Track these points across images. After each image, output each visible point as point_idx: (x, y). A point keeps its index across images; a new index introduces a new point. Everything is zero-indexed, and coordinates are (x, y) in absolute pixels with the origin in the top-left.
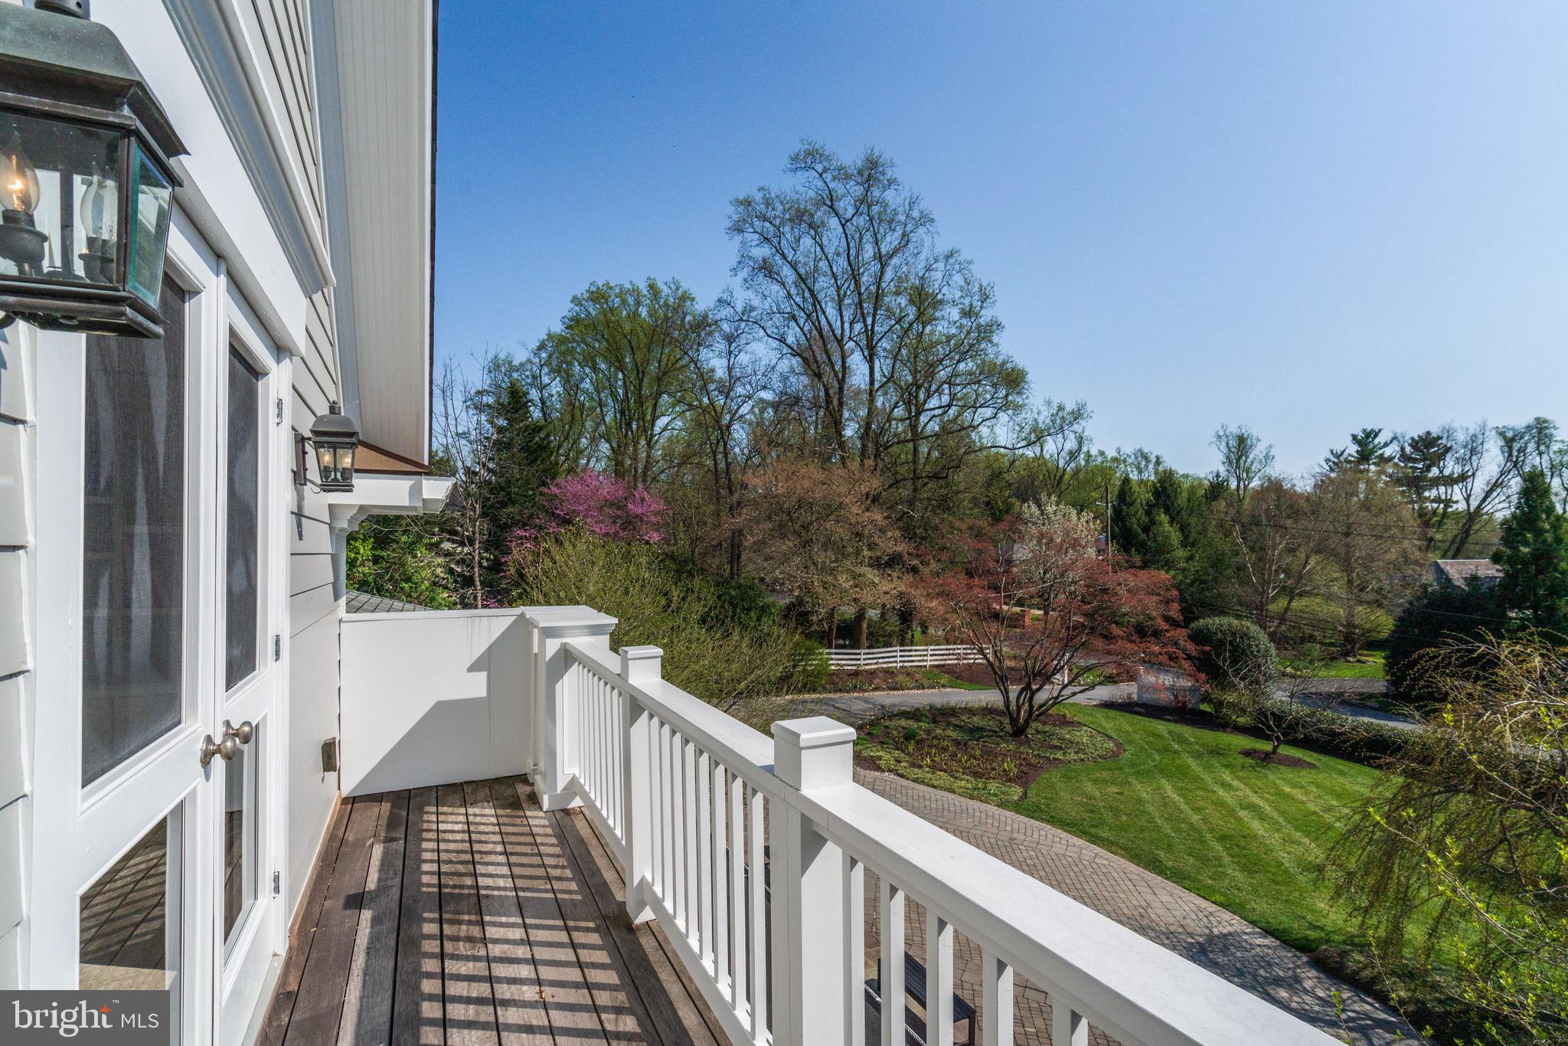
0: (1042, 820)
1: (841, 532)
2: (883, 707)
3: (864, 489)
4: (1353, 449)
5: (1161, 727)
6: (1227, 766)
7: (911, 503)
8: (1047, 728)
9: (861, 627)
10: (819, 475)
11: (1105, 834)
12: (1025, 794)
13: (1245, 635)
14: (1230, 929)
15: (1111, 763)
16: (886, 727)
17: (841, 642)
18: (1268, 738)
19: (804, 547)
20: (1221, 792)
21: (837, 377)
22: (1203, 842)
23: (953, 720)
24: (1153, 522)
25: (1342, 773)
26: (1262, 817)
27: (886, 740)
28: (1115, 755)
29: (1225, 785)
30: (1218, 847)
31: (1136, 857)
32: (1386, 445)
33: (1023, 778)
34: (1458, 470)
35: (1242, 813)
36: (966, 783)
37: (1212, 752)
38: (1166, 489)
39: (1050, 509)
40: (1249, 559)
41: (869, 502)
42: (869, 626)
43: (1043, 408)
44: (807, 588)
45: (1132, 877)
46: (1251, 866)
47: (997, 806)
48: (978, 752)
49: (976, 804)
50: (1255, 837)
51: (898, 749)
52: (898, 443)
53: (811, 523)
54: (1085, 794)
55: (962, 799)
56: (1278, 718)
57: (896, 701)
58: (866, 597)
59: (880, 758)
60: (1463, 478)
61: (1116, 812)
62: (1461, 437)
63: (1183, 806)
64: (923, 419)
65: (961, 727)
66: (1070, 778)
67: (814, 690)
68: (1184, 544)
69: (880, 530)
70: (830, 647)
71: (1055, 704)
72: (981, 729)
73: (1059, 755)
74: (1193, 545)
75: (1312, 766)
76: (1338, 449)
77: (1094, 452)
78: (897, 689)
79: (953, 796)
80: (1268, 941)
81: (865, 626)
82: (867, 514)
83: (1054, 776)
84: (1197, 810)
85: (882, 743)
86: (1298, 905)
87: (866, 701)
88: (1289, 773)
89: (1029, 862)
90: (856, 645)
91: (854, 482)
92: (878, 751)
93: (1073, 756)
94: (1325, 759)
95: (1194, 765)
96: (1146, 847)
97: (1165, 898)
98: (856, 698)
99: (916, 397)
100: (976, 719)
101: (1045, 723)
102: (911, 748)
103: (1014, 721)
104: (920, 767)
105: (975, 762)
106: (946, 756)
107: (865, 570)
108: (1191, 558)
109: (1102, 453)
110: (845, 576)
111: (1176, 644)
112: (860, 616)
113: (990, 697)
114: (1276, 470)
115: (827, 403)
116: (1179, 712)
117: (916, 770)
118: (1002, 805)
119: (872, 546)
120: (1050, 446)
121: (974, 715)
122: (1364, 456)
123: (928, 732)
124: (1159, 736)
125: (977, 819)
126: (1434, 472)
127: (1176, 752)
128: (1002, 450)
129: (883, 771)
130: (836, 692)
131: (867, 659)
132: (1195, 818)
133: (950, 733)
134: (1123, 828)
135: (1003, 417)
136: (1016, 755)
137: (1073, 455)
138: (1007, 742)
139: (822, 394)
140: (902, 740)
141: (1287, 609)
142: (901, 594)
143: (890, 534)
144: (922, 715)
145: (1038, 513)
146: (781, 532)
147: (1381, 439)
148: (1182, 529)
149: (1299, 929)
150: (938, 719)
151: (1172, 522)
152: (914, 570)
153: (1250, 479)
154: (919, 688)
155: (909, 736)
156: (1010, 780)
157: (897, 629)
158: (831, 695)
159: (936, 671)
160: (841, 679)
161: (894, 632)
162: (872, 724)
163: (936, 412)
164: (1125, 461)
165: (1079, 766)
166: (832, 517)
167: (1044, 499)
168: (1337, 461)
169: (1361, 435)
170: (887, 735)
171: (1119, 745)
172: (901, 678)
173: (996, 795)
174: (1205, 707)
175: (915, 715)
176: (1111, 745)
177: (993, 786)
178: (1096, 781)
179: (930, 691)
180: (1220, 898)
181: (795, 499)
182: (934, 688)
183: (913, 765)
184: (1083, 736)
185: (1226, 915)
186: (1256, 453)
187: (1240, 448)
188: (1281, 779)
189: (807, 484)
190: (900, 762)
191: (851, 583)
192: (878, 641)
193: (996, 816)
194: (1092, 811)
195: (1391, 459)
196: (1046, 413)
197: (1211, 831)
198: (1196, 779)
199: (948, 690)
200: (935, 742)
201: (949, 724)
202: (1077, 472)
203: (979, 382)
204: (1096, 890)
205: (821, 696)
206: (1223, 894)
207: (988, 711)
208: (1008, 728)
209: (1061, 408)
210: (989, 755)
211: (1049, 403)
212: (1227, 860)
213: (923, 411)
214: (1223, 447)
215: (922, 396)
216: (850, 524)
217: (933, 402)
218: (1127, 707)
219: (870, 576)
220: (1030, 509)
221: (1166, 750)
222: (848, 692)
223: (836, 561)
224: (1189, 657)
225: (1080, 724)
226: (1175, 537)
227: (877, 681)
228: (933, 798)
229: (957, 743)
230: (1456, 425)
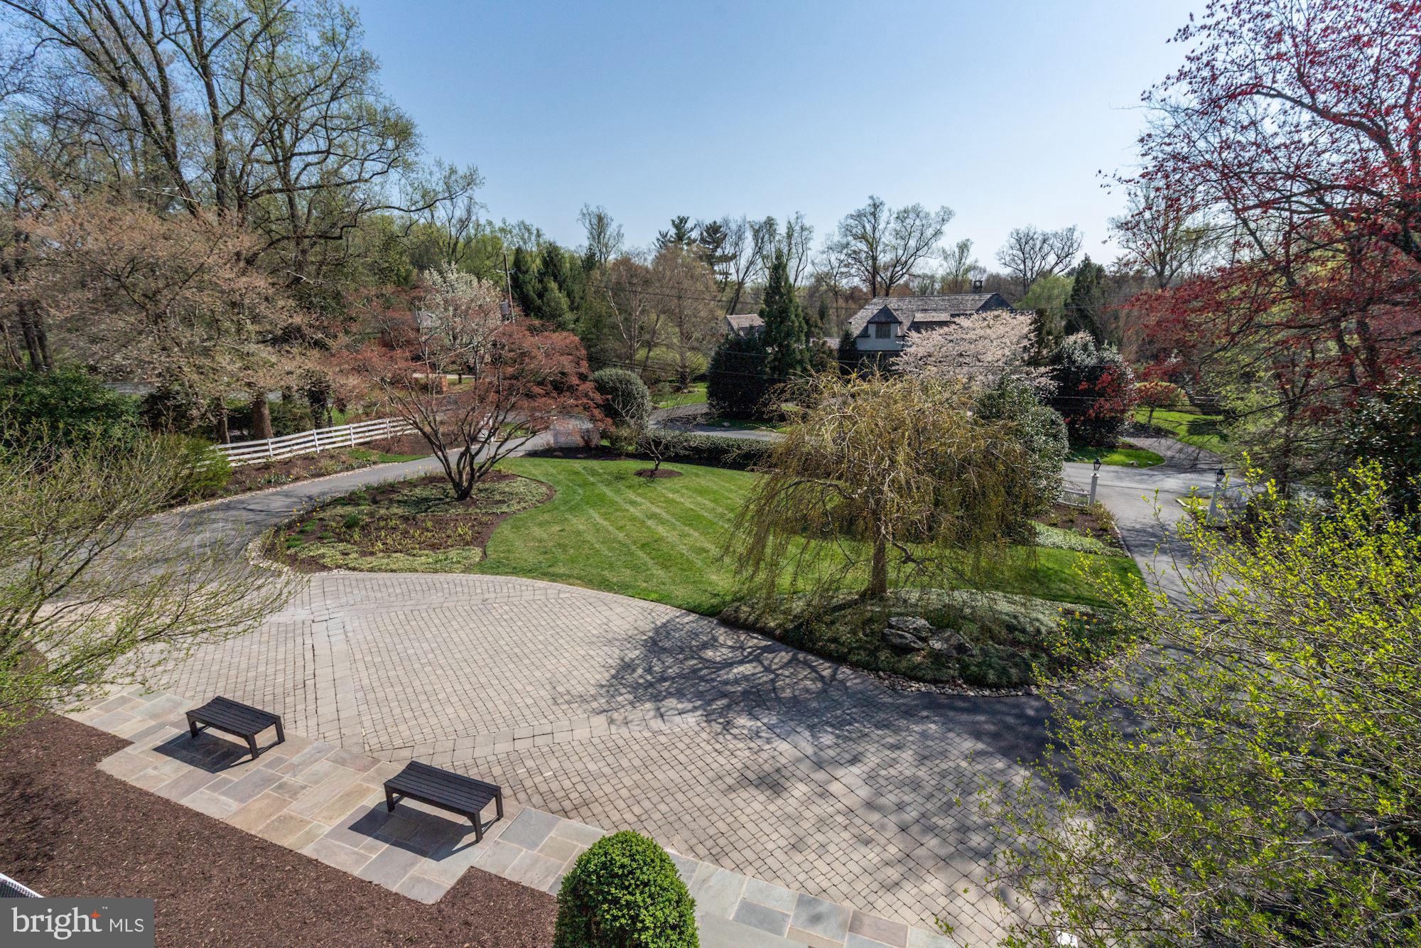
0: (506, 574)
1: (208, 302)
2: (310, 498)
3: (232, 245)
4: (673, 231)
5: (577, 465)
6: (629, 487)
7: (300, 266)
8: (487, 486)
9: (261, 415)
10: (156, 226)
11: (561, 570)
12: (485, 553)
13: (628, 382)
14: (667, 618)
15: (548, 505)
16: (321, 519)
17: (237, 433)
18: (652, 459)
19: (156, 323)
20: (632, 510)
21: (154, 89)
22: (632, 554)
23: (395, 496)
24: (545, 289)
25: (697, 475)
26: (662, 522)
27: (325, 534)
28: (550, 497)
29: (633, 503)
30: (640, 553)
31: (589, 583)
32: (692, 230)
33: (479, 539)
34: (732, 251)
35: (650, 523)
36: (426, 557)
37: (616, 478)
38: (552, 258)
39: (452, 277)
40: (619, 319)
41: (242, 264)
42: (272, 411)
43: (435, 169)
44: (173, 374)
45: (591, 600)
46: (666, 562)
47: (463, 572)
48: (429, 524)
49: (441, 577)
50: (662, 539)
51: (342, 541)
52: (269, 192)
53: (158, 291)
54: (534, 539)
55: (426, 576)
56: (657, 443)
57: (326, 488)
58: (263, 379)
59: (323, 556)
60: (734, 257)
61: (563, 547)
62: (734, 227)
63: (610, 528)
64: (296, 164)
65: (405, 502)
66: (518, 528)
67: (213, 495)
68: (572, 309)
69: (267, 299)
70: (224, 442)
71: (493, 463)
72: (426, 500)
73: (504, 508)
74: (577, 309)
75: (680, 474)
76: (664, 230)
77: (482, 221)
78: (323, 475)
79: (416, 575)
80: (693, 617)
81: (267, 412)
82: (244, 279)
83: (505, 530)
84: (620, 528)
85: (321, 538)
86: (701, 582)
87: (287, 495)
88: (668, 483)
89: (506, 617)
90: (259, 434)
91: (212, 237)
92: (318, 549)
93: (516, 507)
94: (685, 466)
95: (607, 491)
96: (595, 572)
97: (619, 610)
98: (273, 494)
99: (281, 137)
100: (418, 491)
101: (484, 482)
102: (356, 537)
103: (457, 485)
104: (372, 554)
105: (429, 534)
106: (397, 536)
107: (253, 347)
108: (577, 320)
109: (490, 223)
110: (228, 358)
111: (586, 395)
112: (259, 403)
113: (429, 465)
114: (626, 246)
115: (145, 124)
116: (586, 450)
117: (369, 559)
118: (467, 570)
119: (255, 319)
120: (441, 213)
121: (415, 486)
122: (680, 237)
123: (371, 515)
124: (576, 473)
125: (446, 591)
126: (719, 252)
127: (593, 484)
128: (396, 212)
129: (330, 569)
130: (244, 491)
131: (275, 449)
132: (621, 536)
133: (396, 510)
134: (573, 561)
135: (394, 175)
136: (466, 518)
137: (464, 223)
138: (455, 507)
139: (133, 111)
140: (344, 529)
141: (647, 357)
142: (308, 374)
143: (281, 303)
144: (360, 498)
145: (440, 280)
146: (109, 301)
147: (689, 225)
148: (569, 295)
149: (707, 601)
150: (378, 498)
151: (560, 289)
152: (318, 344)
153: (608, 253)
154: (347, 469)
155: (351, 524)
156: (467, 544)
157: (308, 410)
158: (239, 497)
159: (362, 449)
160: (248, 476)
161: (306, 414)
162: (302, 520)
163: (311, 159)
164: (511, 232)
165: (523, 515)
166: (192, 283)
167: (445, 266)
168: (663, 240)
169: (677, 221)
170: (325, 528)
171: (550, 488)
172: (325, 463)
173: (459, 562)
174: (605, 443)
175: (351, 499)
176: (544, 489)
177: (453, 554)
178: (540, 525)
179: (361, 470)
180: (654, 596)
181: (122, 256)
182: (365, 466)
183: (363, 554)
184: (518, 486)
185: (661, 608)
186: (611, 230)
187: (599, 225)
188: (664, 488)
189: (139, 238)
190: (347, 554)
191: (239, 365)
192: (286, 426)
193: (464, 583)
194: (546, 553)
195: (695, 241)
196: (438, 175)
197: (635, 543)
198: (613, 503)
199: (381, 466)
200: (382, 524)
201: (391, 501)
202: (468, 241)
203: (357, 129)
204: (567, 622)
205: (226, 501)
206: (656, 592)
207: (429, 480)
208: (452, 492)
209: (453, 171)
210: (441, 524)
211: (439, 164)
212: (650, 563)
213: (293, 155)
214: (587, 224)
215: (287, 136)
216: (223, 292)
217: (305, 146)
218: (547, 453)
219: (264, 355)
220: (431, 276)
221: (584, 484)
222: (260, 489)
223: (210, 339)
224: (598, 406)
225: (514, 476)
226: (564, 302)
227: (294, 471)
228: (395, 583)
229: (405, 519)
230: (731, 218)
